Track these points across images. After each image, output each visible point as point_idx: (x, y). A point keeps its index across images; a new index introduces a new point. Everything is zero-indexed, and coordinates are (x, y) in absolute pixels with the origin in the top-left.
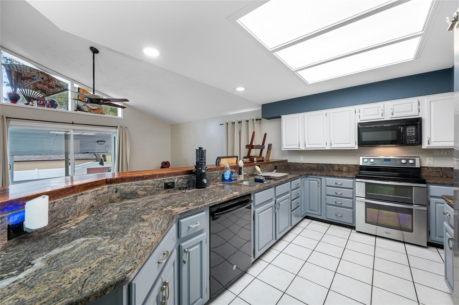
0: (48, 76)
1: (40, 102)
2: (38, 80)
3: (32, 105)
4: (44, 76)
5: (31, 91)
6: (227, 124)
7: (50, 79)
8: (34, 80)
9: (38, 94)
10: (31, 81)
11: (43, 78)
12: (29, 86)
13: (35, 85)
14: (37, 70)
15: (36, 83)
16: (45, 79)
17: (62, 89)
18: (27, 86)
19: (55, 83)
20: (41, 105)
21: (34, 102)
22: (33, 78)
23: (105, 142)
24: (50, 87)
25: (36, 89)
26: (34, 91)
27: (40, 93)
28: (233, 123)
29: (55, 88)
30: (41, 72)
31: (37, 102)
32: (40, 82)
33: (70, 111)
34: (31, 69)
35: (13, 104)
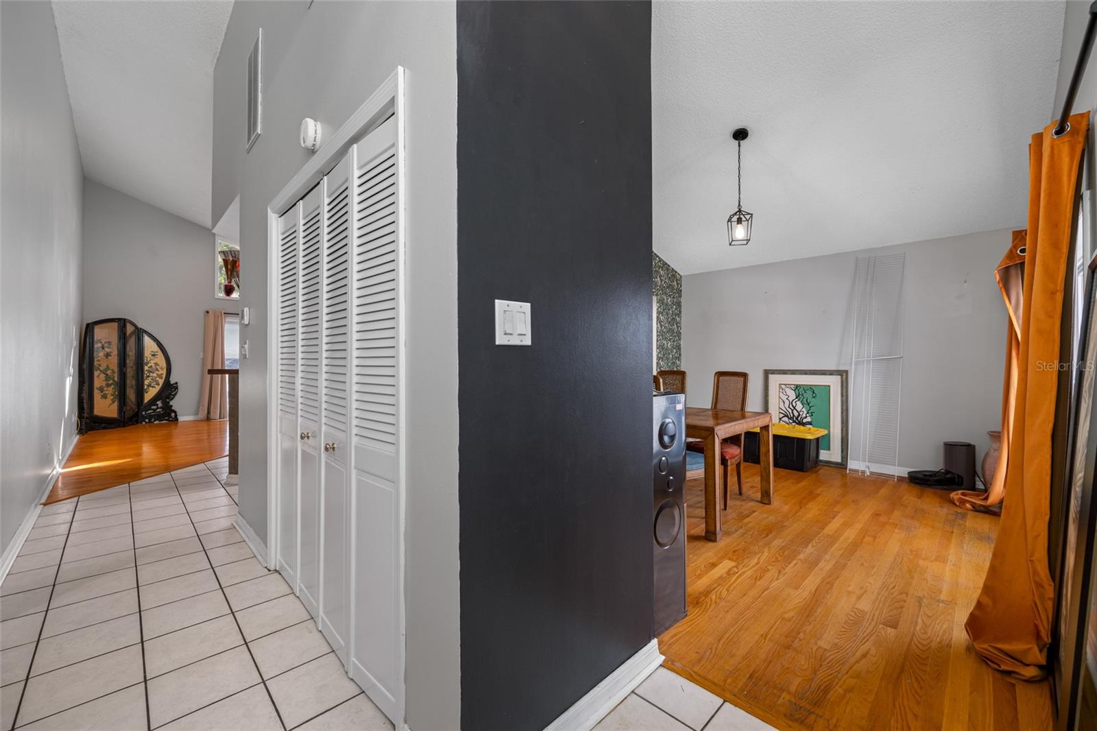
35: (228, 298)
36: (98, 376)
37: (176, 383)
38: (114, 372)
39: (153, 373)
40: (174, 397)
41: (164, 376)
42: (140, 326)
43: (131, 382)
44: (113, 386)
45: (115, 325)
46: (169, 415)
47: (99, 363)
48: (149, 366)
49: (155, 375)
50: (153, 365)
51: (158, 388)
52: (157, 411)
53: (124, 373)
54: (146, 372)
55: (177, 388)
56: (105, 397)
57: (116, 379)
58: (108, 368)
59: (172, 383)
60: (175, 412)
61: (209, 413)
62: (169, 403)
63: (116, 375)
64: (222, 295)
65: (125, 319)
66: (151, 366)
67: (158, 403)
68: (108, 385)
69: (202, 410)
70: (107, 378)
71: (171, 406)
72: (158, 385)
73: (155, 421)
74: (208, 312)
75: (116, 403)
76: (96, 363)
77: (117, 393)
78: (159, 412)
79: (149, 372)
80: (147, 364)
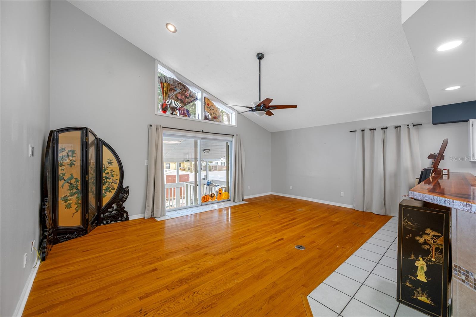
0: (184, 86)
1: (181, 112)
2: (178, 91)
3: (176, 115)
4: (182, 87)
5: (174, 101)
6: (363, 130)
7: (186, 89)
8: (176, 91)
9: (178, 105)
10: (174, 92)
11: (181, 89)
12: (172, 97)
13: (176, 95)
14: (178, 82)
15: (177, 94)
16: (182, 90)
17: (194, 99)
18: (171, 96)
19: (189, 93)
20: (182, 114)
21: (177, 111)
22: (175, 89)
23: (209, 150)
24: (186, 97)
25: (177, 99)
26: (176, 102)
27: (180, 103)
28: (373, 130)
29: (190, 98)
30: (180, 83)
31: (179, 112)
32: (179, 93)
33: (200, 120)
34: (175, 81)
35: (164, 114)
36: (63, 186)
37: (128, 187)
38: (77, 181)
39: (109, 179)
40: (126, 199)
41: (118, 181)
42: (98, 136)
43: (92, 188)
44: (76, 195)
45: (78, 134)
46: (122, 216)
47: (64, 173)
48: (106, 172)
49: (111, 180)
50: (109, 172)
51: (114, 192)
52: (113, 212)
53: (87, 181)
54: (104, 179)
55: (128, 191)
56: (69, 206)
57: (79, 188)
58: (72, 177)
59: (124, 187)
60: (127, 213)
61: (153, 211)
62: (122, 205)
63: (79, 184)
64: (160, 112)
65: (87, 128)
66: (108, 173)
67: (113, 206)
68: (72, 194)
69: (148, 210)
70: (72, 187)
71: (124, 208)
72: (114, 189)
73: (111, 222)
74: (151, 126)
75: (79, 211)
76: (60, 172)
77: (80, 202)
78: (114, 213)
79: (107, 178)
80: (105, 170)
